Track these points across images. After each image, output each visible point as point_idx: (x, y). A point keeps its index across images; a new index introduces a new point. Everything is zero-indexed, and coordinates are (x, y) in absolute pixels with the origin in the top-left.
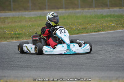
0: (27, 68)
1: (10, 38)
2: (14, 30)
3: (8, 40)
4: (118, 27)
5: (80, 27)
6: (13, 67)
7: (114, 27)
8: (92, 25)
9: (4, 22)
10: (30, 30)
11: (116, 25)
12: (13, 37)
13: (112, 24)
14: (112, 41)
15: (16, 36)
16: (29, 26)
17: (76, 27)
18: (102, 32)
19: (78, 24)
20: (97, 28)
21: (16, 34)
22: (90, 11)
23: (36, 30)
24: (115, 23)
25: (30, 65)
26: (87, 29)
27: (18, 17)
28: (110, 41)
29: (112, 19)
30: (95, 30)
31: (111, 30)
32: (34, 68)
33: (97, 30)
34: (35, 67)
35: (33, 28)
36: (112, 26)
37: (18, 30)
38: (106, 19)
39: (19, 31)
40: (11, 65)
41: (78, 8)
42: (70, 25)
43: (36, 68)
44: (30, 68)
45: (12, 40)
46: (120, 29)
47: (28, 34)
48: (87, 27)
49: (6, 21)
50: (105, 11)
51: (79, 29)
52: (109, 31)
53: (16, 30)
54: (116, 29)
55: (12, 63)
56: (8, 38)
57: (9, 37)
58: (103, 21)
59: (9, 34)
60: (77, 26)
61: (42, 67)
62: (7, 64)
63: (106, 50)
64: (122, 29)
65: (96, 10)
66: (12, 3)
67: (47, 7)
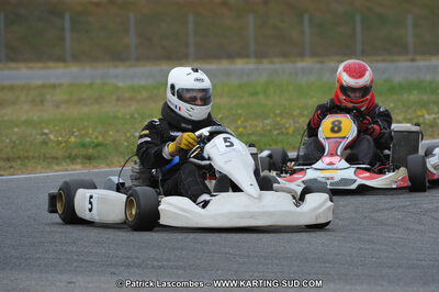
0: (129, 266)
1: (64, 158)
2: (79, 130)
3: (56, 168)
6: (76, 261)
7: (433, 125)
9: (42, 102)
10: (136, 131)
12: (76, 157)
13: (427, 116)
15: (83, 152)
16: (132, 117)
17: (297, 125)
19: (305, 112)
21: (83, 146)
24: (436, 114)
25: (137, 258)
27: (91, 85)
29: (425, 97)
32: (153, 267)
34: (155, 263)
36: (424, 123)
37: (91, 131)
38: (405, 96)
39: (94, 135)
40: (69, 256)
41: (301, 56)
42: (275, 115)
43: (161, 267)
44: (139, 266)
45: (72, 167)
47: (127, 148)
49: (48, 97)
50: (400, 68)
53: (83, 132)
55: (74, 249)
56: (56, 158)
57: (60, 153)
59: (59, 143)
60: (301, 120)
62: (54, 251)
63: (405, 207)
66: (68, 35)
67: (192, 50)
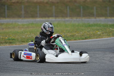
0: (20, 71)
1: (4, 43)
2: (8, 35)
3: (2, 45)
4: (103, 35)
5: (69, 34)
6: (6, 69)
7: (100, 35)
8: (79, 33)
10: (23, 36)
11: (102, 33)
12: (7, 42)
13: (98, 33)
14: (98, 49)
15: (9, 41)
16: (22, 32)
17: (65, 35)
18: (89, 39)
19: (67, 31)
20: (85, 36)
21: (9, 39)
22: (78, 19)
23: (27, 36)
24: (101, 32)
25: (22, 69)
26: (75, 37)
27: (12, 24)
28: (96, 48)
29: (98, 28)
30: (82, 38)
31: (97, 38)
32: (26, 71)
33: (84, 38)
34: (27, 70)
35: (26, 34)
36: (98, 35)
37: (11, 36)
38: (93, 27)
39: (12, 37)
40: (4, 68)
41: (67, 17)
42: (59, 32)
43: (28, 71)
44: (23, 71)
45: (6, 45)
46: (105, 38)
47: (21, 40)
48: (76, 34)
49: (1, 27)
50: (92, 20)
51: (68, 36)
52: (95, 39)
53: (9, 36)
54: (102, 37)
55: (6, 66)
56: (2, 43)
57: (3, 41)
58: (89, 30)
59: (3, 39)
60: (66, 33)
61: (33, 70)
63: (92, 56)
64: (107, 38)
65: (83, 19)
66: (6, 11)
67: (38, 15)
